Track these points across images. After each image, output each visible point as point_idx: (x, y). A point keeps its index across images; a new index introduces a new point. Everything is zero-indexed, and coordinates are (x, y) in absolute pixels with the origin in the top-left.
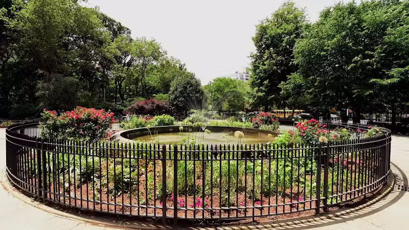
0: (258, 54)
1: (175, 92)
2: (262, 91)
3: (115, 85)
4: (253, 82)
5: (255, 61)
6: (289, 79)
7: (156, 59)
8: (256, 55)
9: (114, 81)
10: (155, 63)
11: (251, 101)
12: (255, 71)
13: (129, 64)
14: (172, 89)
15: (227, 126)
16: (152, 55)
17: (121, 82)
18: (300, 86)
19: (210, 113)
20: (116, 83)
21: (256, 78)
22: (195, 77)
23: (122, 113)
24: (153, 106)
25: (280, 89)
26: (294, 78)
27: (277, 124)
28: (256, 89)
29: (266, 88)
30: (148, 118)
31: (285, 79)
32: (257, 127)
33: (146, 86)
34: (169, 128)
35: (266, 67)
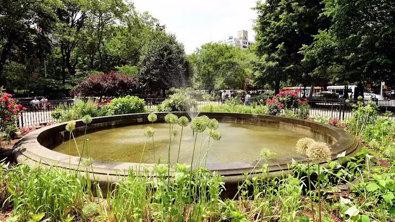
0: (268, 5)
1: (148, 63)
2: (274, 60)
3: (61, 55)
4: (260, 47)
5: (264, 15)
6: (316, 40)
7: (118, 15)
8: (265, 7)
9: (59, 50)
10: (118, 23)
11: (257, 74)
12: (263, 29)
13: (80, 24)
14: (142, 58)
15: (227, 112)
16: (112, 9)
17: (69, 51)
18: (331, 51)
19: (197, 92)
20: (62, 52)
21: (265, 40)
22: (176, 40)
23: (68, 95)
24: (115, 84)
25: (302, 56)
26: (324, 39)
27: (306, 108)
28: (265, 56)
29: (279, 55)
30: (102, 101)
31: (309, 41)
32: (275, 113)
33: (107, 56)
34: (137, 116)
35: (281, 23)
